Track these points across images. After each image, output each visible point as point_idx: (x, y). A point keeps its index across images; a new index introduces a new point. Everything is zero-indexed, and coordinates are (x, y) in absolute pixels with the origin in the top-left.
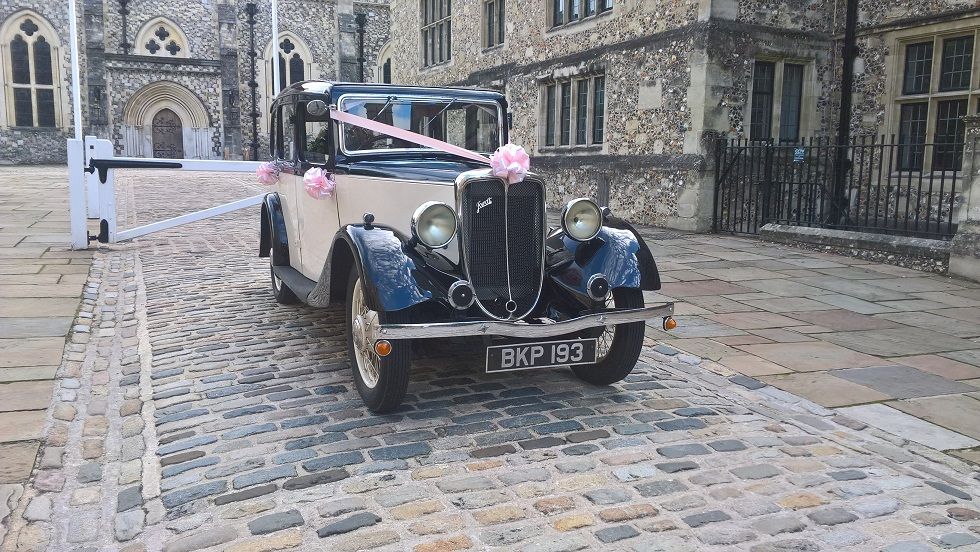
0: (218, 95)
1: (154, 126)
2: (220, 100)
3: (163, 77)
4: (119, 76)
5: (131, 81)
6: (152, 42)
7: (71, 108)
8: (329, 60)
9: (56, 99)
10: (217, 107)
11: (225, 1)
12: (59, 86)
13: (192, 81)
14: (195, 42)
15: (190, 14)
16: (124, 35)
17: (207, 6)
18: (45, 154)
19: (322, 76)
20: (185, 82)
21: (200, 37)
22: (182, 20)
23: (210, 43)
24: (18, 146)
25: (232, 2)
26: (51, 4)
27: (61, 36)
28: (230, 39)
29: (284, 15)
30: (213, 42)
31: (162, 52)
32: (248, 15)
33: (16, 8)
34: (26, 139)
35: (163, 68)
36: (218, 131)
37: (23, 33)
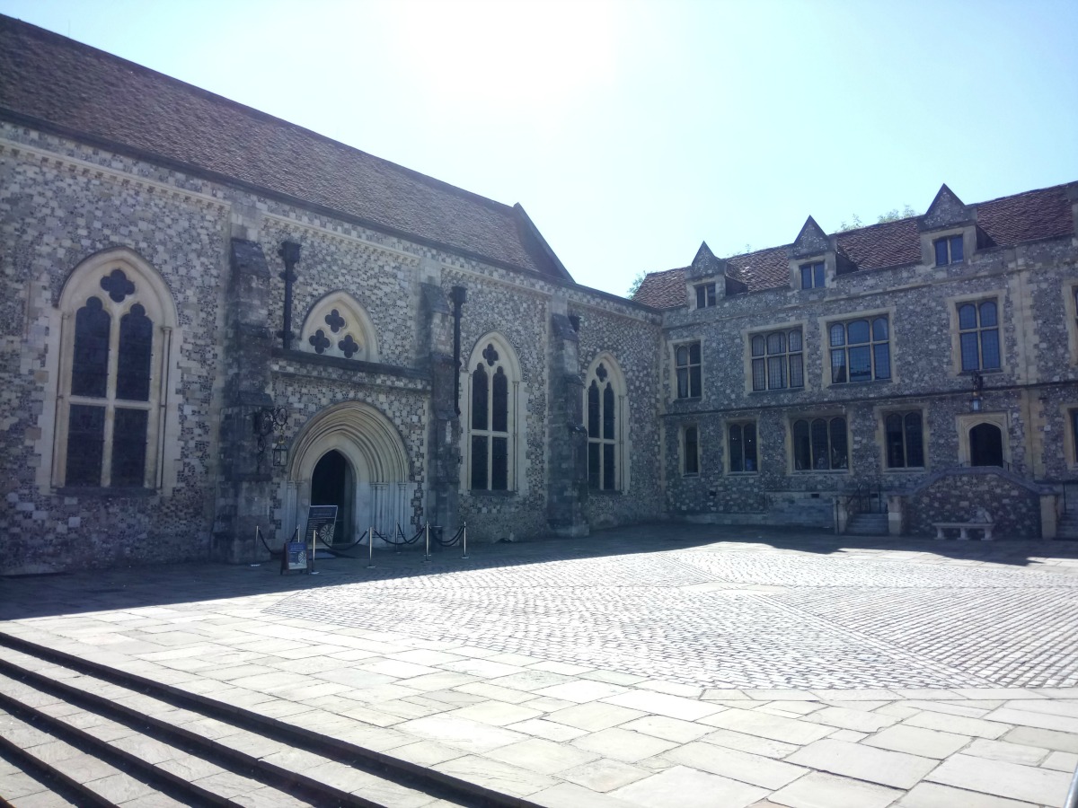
2: (426, 435)
3: (352, 394)
4: (286, 389)
5: (305, 398)
6: (320, 333)
7: (183, 448)
8: (539, 378)
9: (151, 430)
10: (421, 448)
11: (430, 278)
12: (163, 403)
13: (391, 403)
14: (385, 338)
15: (380, 294)
16: (287, 318)
17: (403, 284)
18: (121, 545)
19: (530, 401)
20: (382, 403)
21: (392, 331)
22: (369, 301)
23: (405, 342)
24: (69, 529)
25: (438, 282)
26: (170, 245)
27: (181, 307)
28: (443, 338)
29: (493, 309)
30: (408, 341)
31: (335, 351)
32: (453, 304)
33: (104, 245)
34: (86, 514)
35: (355, 379)
36: (420, 488)
37: (105, 296)
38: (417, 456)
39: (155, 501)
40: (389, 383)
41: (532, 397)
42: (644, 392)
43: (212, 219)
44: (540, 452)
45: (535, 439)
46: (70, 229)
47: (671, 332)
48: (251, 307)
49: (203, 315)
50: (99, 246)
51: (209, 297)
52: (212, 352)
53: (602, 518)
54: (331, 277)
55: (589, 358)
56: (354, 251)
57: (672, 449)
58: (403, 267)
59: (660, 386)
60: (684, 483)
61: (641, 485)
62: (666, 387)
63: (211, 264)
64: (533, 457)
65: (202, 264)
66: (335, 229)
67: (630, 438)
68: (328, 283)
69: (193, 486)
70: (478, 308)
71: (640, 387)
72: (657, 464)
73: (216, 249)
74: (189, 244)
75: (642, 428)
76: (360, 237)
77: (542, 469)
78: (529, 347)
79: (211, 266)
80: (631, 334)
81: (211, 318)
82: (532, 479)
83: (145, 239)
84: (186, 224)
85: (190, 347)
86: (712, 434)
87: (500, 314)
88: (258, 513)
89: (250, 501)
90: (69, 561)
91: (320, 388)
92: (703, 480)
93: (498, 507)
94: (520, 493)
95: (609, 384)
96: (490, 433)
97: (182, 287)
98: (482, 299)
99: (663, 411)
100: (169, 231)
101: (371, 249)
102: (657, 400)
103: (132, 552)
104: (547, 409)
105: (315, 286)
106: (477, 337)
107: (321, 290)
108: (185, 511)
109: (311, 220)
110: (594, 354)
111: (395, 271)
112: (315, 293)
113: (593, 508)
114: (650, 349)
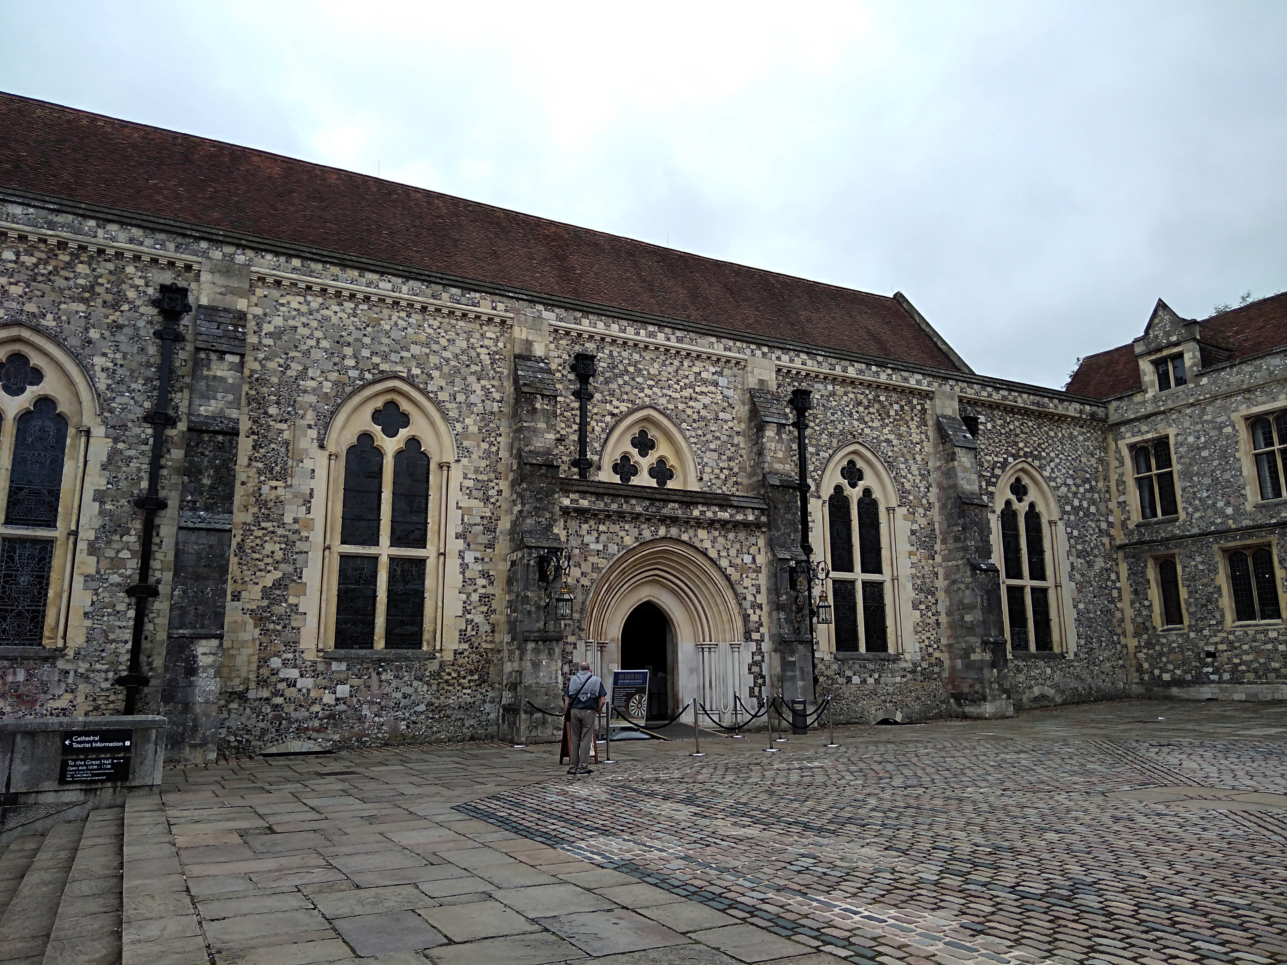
2: (763, 580)
4: (580, 527)
5: (603, 538)
6: (625, 458)
7: (465, 603)
8: (924, 501)
9: (429, 582)
10: (758, 596)
11: (762, 382)
12: (442, 551)
13: (714, 541)
14: (705, 460)
15: (698, 406)
16: (582, 442)
17: (726, 391)
18: (396, 719)
19: (913, 532)
20: (702, 541)
21: (715, 451)
22: (684, 416)
23: (731, 464)
24: (337, 699)
25: (773, 386)
26: (446, 369)
27: (459, 438)
28: (780, 455)
29: (851, 415)
30: (737, 461)
31: (643, 479)
32: (795, 412)
33: (373, 374)
34: (356, 682)
35: (664, 511)
36: (759, 650)
37: (377, 430)
38: (752, 607)
39: (434, 666)
40: (709, 514)
41: (916, 527)
42: (1087, 514)
43: (494, 336)
44: (933, 601)
45: (924, 583)
46: (337, 360)
47: (1123, 429)
48: (535, 431)
49: (485, 446)
50: (368, 376)
51: (491, 425)
52: (496, 488)
53: (1036, 691)
54: (635, 391)
55: (998, 472)
56: (662, 357)
57: (1139, 593)
58: (726, 372)
59: (1112, 505)
60: (1164, 641)
61: (1095, 645)
62: (1122, 505)
63: (493, 386)
64: (922, 607)
65: (483, 387)
66: (638, 334)
67: (1071, 578)
68: (632, 397)
69: (477, 648)
70: (829, 414)
71: (1080, 507)
72: (1118, 615)
73: (498, 369)
74: (468, 366)
75: (1090, 564)
76: (669, 340)
77: (938, 623)
78: (907, 460)
79: (493, 390)
80: (1060, 435)
81: (494, 449)
82: (924, 637)
83: (418, 365)
84: (464, 345)
85: (470, 483)
86: (1201, 567)
87: (861, 420)
88: (547, 680)
89: (536, 665)
90: (337, 737)
91: (622, 524)
92: (1192, 635)
93: (876, 676)
94: (908, 657)
95: (1032, 505)
96: (858, 576)
97: (460, 415)
98: (834, 403)
99: (1121, 539)
100: (446, 354)
101: (684, 353)
102: (1111, 525)
103: (408, 727)
104: (938, 541)
105: (615, 402)
106: (831, 452)
107: (624, 407)
108: (469, 678)
109: (607, 326)
110: (1004, 465)
111: (715, 377)
112: (616, 411)
113: (1021, 678)
114: (1092, 455)
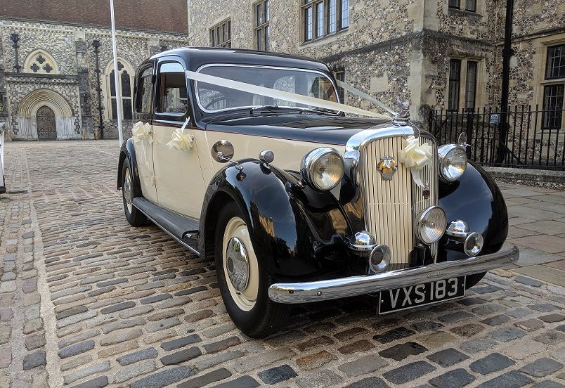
0: (77, 97)
1: (37, 116)
2: (78, 99)
3: (42, 86)
4: (14, 86)
5: (22, 89)
6: (35, 65)
10: (77, 104)
11: (80, 39)
13: (60, 89)
14: (61, 64)
16: (17, 61)
17: (68, 42)
20: (56, 89)
21: (65, 61)
22: (53, 51)
23: (71, 65)
25: (84, 40)
31: (42, 71)
32: (94, 48)
35: (40, 81)
38: (75, 107)
56: (43, 33)
58: (68, 36)
66: (33, 26)
68: (34, 46)
70: (108, 48)
76: (44, 27)
91: (28, 85)
96: (121, 97)
98: (110, 44)
101: (51, 31)
105: (28, 48)
107: (31, 49)
109: (22, 25)
111: (64, 38)
112: (28, 51)
